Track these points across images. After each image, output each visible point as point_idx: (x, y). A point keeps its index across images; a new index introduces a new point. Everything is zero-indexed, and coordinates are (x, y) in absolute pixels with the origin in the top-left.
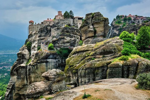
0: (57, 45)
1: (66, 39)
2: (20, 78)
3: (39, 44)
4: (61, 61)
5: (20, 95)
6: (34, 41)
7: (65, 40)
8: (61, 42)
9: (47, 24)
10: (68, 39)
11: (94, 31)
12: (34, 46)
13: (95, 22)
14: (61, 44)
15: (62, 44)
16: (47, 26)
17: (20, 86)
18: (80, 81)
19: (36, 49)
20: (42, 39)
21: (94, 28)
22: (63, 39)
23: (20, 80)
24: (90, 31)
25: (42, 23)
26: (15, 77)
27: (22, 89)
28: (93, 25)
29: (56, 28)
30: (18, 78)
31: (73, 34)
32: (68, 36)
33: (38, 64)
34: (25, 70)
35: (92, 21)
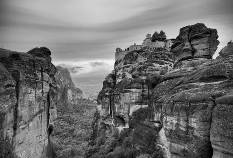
0: (144, 72)
1: (155, 66)
2: (105, 108)
3: (124, 72)
4: (147, 91)
5: (106, 125)
6: (120, 69)
7: (153, 67)
8: (148, 69)
9: (133, 50)
10: (157, 66)
11: (191, 49)
12: (120, 74)
13: (193, 36)
14: (148, 72)
15: (150, 72)
16: (133, 52)
17: (105, 116)
18: (164, 120)
19: (121, 77)
20: (127, 67)
21: (192, 45)
22: (150, 65)
23: (105, 110)
24: (185, 49)
25: (128, 49)
26: (101, 106)
27: (106, 119)
28: (190, 41)
29: (144, 53)
30: (102, 107)
31: (164, 60)
32: (157, 62)
33: (122, 94)
34: (109, 99)
35: (188, 36)
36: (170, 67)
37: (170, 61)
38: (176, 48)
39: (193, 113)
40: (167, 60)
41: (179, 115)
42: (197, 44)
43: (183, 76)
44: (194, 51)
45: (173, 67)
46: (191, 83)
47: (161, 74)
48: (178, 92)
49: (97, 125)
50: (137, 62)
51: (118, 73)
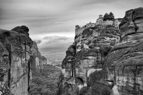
0: (98, 44)
1: (106, 39)
2: (68, 71)
3: (83, 44)
4: (100, 58)
5: (68, 84)
6: (79, 41)
7: (105, 40)
8: (101, 42)
9: (89, 27)
10: (108, 39)
11: (135, 27)
12: (79, 46)
13: (136, 17)
14: (101, 44)
15: (102, 44)
16: (89, 28)
17: (68, 77)
18: (117, 79)
19: (80, 48)
20: (85, 40)
21: (135, 24)
22: (103, 39)
23: (68, 73)
24: (130, 27)
25: (85, 26)
26: (64, 70)
27: (69, 80)
28: (133, 21)
29: (97, 29)
30: (66, 71)
31: (113, 34)
32: (108, 36)
33: (81, 60)
34: (71, 64)
35: (132, 17)
36: (118, 40)
37: (117, 35)
38: (123, 26)
39: (139, 74)
40: (115, 35)
41: (128, 76)
42: (139, 23)
43: (129, 47)
44: (136, 28)
45: (119, 40)
46: (136, 52)
47: (111, 45)
48: (127, 58)
49: (61, 85)
50: (92, 36)
51: (78, 45)
